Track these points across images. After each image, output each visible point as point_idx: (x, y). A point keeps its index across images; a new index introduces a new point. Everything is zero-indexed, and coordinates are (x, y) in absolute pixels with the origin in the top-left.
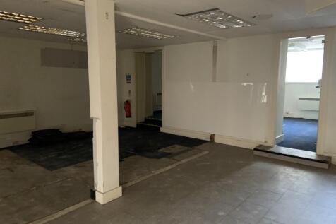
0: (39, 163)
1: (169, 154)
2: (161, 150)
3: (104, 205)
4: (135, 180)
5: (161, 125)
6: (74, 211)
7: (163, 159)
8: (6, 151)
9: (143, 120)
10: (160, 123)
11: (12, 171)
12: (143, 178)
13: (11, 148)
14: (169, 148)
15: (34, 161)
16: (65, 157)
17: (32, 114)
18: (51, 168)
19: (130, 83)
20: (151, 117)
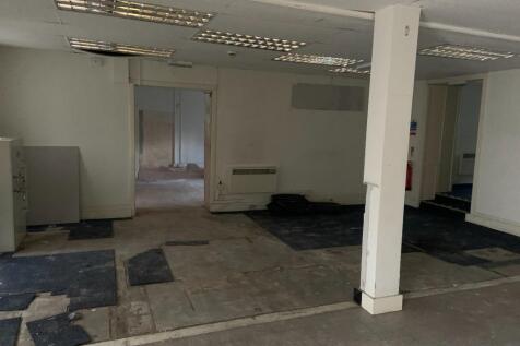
0: (281, 238)
1: (486, 261)
2: (469, 252)
3: (374, 316)
4: (422, 291)
5: (469, 211)
6: (331, 312)
7: (474, 268)
8: (243, 215)
9: (433, 197)
10: (467, 207)
11: (251, 242)
12: (437, 291)
13: (247, 213)
14: (485, 250)
15: (276, 234)
16: (313, 235)
17: (274, 172)
18: (297, 246)
19: (414, 134)
20: (449, 194)
